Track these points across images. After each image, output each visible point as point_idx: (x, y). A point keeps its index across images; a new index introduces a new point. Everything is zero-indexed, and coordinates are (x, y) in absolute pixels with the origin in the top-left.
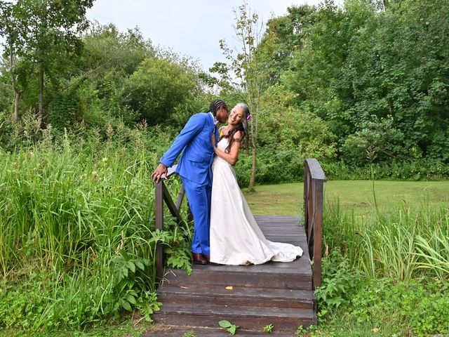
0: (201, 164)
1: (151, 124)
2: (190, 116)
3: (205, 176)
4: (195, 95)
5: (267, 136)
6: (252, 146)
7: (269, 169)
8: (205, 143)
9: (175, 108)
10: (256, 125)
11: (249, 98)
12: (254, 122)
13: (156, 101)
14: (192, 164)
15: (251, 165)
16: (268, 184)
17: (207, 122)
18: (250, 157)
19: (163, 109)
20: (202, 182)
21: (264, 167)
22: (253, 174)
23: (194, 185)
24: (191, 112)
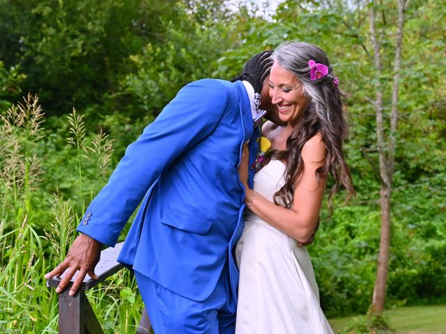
0: (204, 240)
1: (54, 107)
2: (182, 84)
3: (216, 276)
4: (199, 18)
5: (429, 148)
6: (380, 181)
7: (435, 254)
8: (220, 173)
9: (135, 58)
10: (393, 114)
11: (369, 30)
12: (386, 102)
13: (74, 37)
14: (173, 239)
15: (377, 241)
16: (430, 304)
17: (232, 108)
18: (373, 215)
19: (95, 60)
20: (202, 297)
21: (418, 247)
22: (381, 269)
23: (183, 308)
24: (185, 71)
